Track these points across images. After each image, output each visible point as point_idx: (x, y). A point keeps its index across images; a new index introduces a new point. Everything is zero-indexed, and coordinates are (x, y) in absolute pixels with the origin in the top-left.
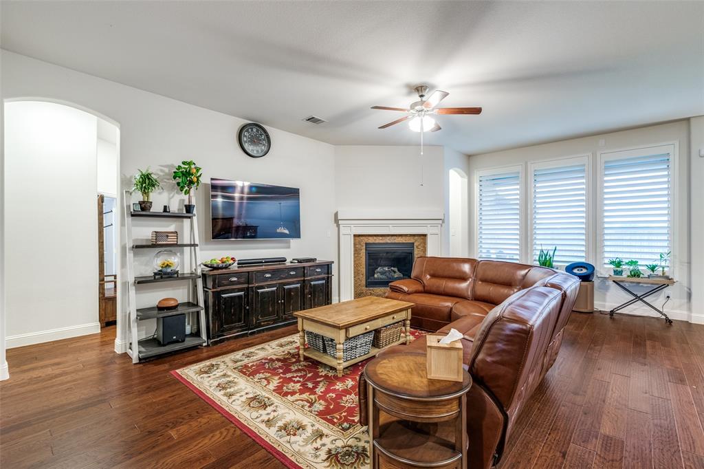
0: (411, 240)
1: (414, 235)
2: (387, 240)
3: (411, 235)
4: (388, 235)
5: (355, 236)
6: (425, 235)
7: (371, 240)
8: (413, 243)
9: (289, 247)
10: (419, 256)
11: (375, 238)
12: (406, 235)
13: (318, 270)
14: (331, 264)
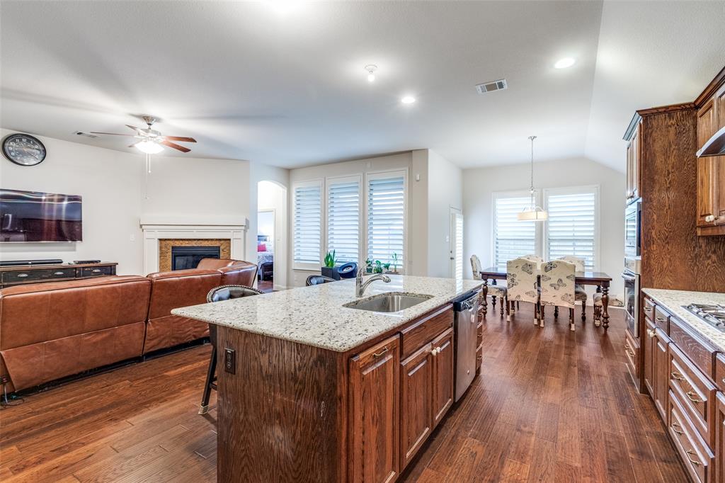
0: (217, 244)
1: (220, 240)
2: (194, 244)
3: (217, 240)
4: (195, 240)
5: (160, 240)
6: (229, 240)
7: (178, 244)
8: (219, 247)
9: (74, 250)
10: (224, 258)
11: (181, 242)
12: (212, 240)
13: (96, 271)
14: (115, 266)
